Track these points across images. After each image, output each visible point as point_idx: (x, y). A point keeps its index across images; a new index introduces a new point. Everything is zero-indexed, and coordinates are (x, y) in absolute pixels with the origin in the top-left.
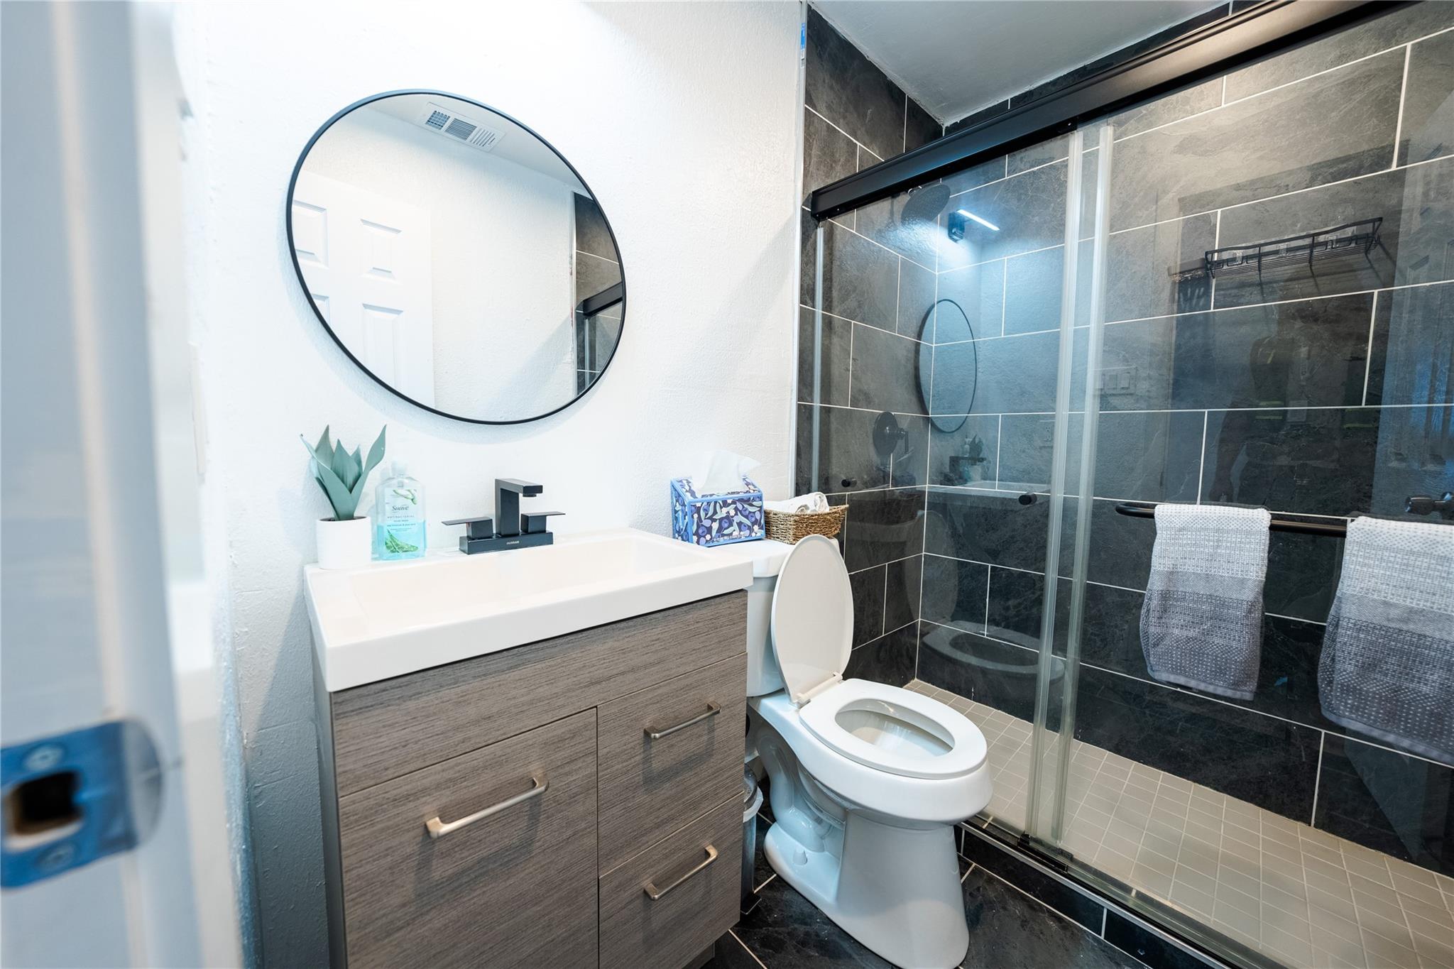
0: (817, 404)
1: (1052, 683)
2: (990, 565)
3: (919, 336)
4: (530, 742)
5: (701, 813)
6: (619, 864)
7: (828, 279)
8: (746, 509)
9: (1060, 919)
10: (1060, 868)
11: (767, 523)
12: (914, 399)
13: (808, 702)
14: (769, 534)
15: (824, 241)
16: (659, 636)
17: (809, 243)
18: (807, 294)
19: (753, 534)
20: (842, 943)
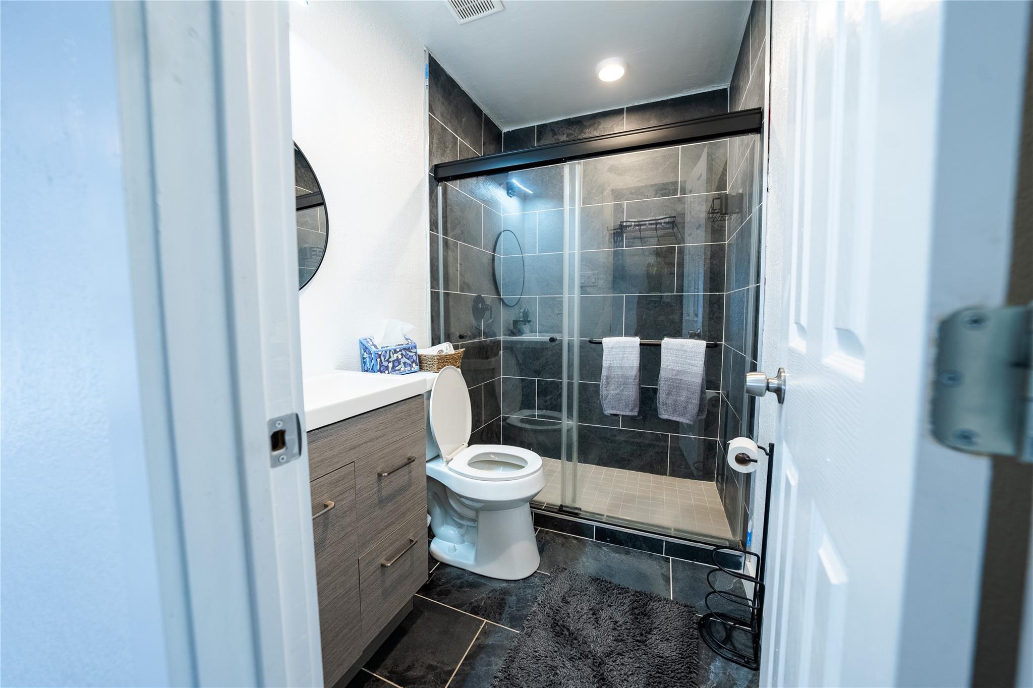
0: (442, 291)
1: (568, 431)
2: (536, 379)
3: (494, 251)
4: (322, 483)
5: (407, 519)
6: (368, 550)
7: (445, 217)
8: (408, 354)
9: (577, 538)
10: (576, 515)
11: (420, 362)
12: (493, 287)
13: (452, 459)
14: (421, 368)
15: (442, 194)
16: (383, 421)
17: (434, 195)
18: (433, 225)
19: (413, 369)
20: (480, 580)
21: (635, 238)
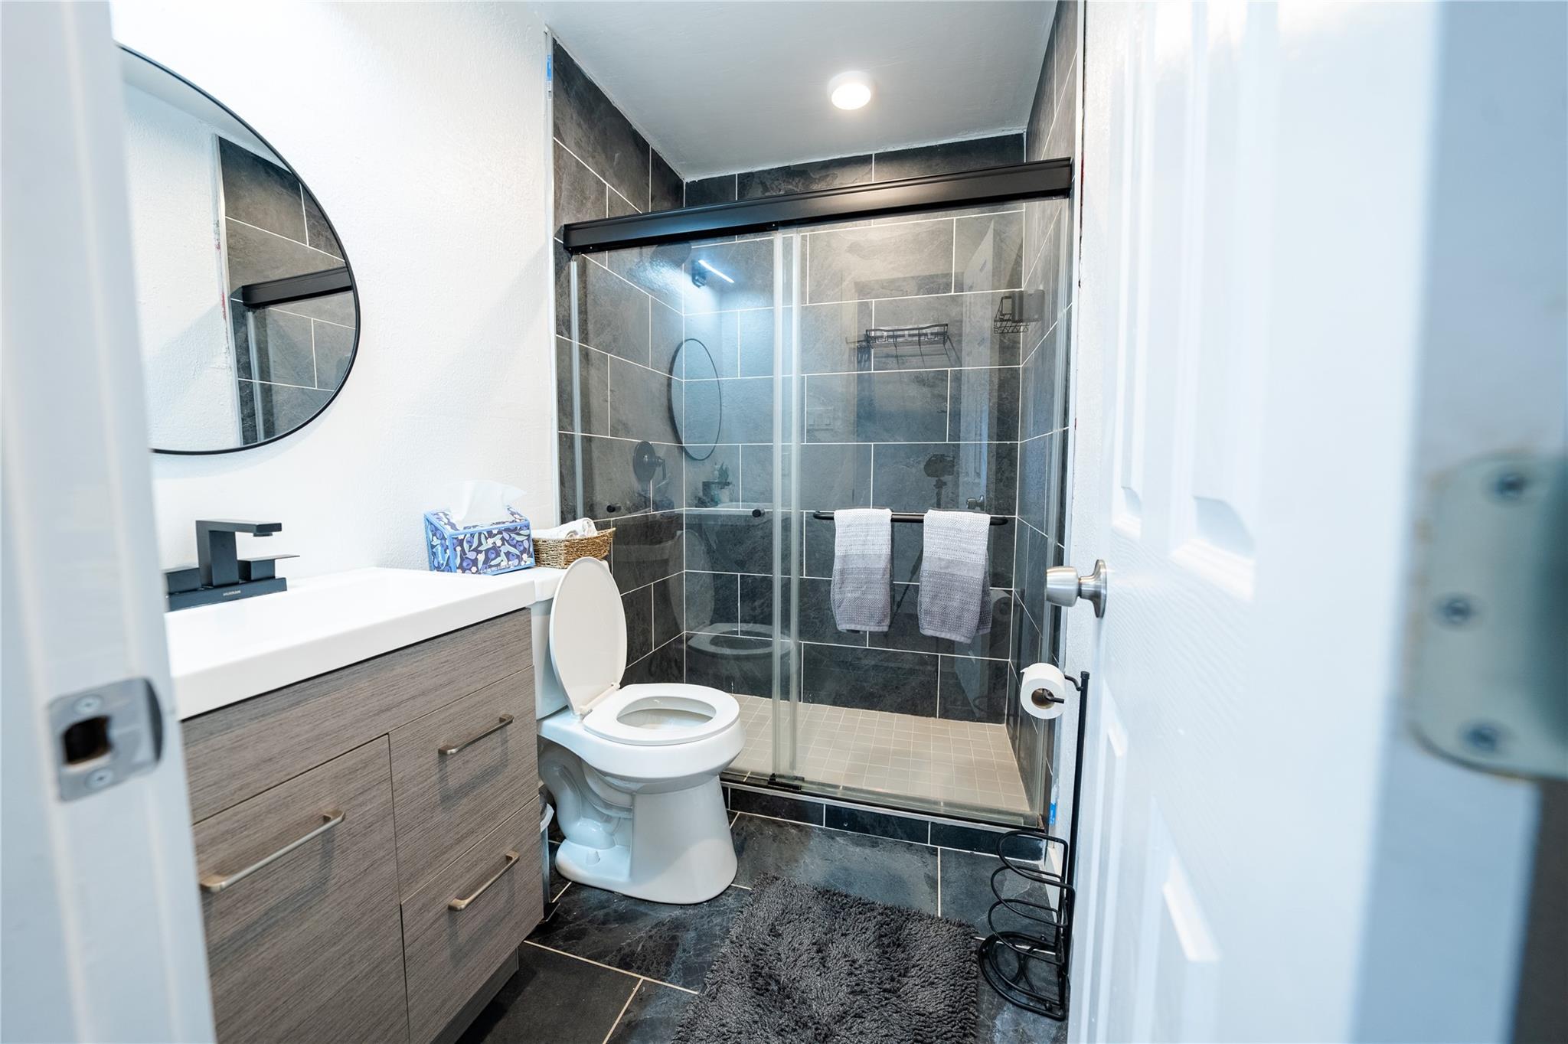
0: (578, 434)
1: (782, 657)
2: (739, 574)
3: (671, 372)
4: (319, 778)
5: (500, 822)
6: (421, 885)
7: (583, 312)
8: (514, 539)
9: (797, 826)
10: (796, 789)
11: (536, 551)
12: (669, 429)
13: (591, 711)
14: (538, 562)
15: (578, 275)
16: (448, 658)
17: (563, 275)
18: (563, 324)
19: (523, 563)
20: (638, 908)
21: (888, 356)
